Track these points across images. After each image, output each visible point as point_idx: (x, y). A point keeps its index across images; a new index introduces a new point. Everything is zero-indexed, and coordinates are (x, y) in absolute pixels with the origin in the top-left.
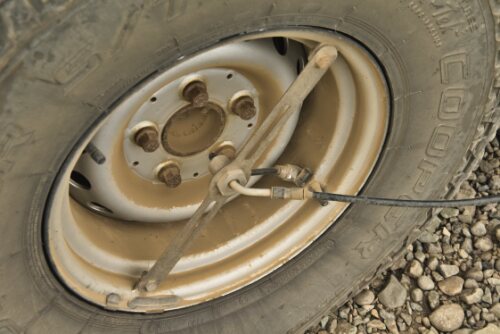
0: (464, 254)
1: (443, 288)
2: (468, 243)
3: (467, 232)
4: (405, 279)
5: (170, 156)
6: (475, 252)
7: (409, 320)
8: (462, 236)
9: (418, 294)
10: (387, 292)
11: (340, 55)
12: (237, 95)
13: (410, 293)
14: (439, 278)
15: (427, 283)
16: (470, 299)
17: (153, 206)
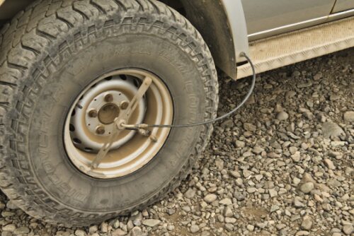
0: (218, 180)
1: (209, 190)
2: (220, 177)
3: (219, 173)
4: (194, 188)
5: (101, 124)
6: (223, 179)
7: (196, 201)
8: (218, 175)
9: (200, 193)
10: (187, 193)
11: (153, 82)
12: (122, 102)
13: (197, 193)
14: (207, 187)
15: (203, 189)
16: (219, 192)
17: (95, 141)
